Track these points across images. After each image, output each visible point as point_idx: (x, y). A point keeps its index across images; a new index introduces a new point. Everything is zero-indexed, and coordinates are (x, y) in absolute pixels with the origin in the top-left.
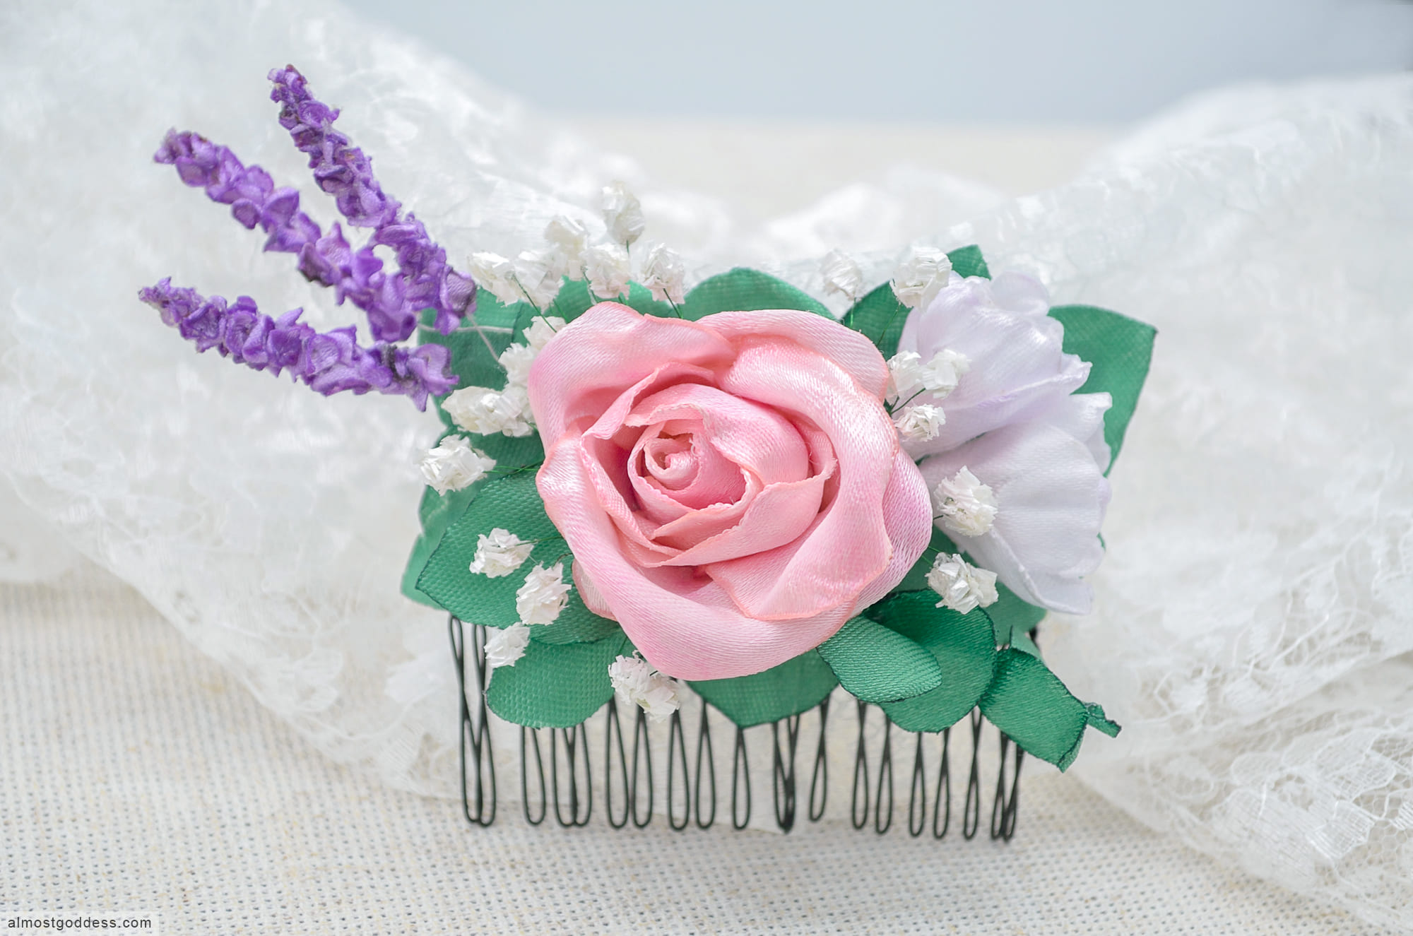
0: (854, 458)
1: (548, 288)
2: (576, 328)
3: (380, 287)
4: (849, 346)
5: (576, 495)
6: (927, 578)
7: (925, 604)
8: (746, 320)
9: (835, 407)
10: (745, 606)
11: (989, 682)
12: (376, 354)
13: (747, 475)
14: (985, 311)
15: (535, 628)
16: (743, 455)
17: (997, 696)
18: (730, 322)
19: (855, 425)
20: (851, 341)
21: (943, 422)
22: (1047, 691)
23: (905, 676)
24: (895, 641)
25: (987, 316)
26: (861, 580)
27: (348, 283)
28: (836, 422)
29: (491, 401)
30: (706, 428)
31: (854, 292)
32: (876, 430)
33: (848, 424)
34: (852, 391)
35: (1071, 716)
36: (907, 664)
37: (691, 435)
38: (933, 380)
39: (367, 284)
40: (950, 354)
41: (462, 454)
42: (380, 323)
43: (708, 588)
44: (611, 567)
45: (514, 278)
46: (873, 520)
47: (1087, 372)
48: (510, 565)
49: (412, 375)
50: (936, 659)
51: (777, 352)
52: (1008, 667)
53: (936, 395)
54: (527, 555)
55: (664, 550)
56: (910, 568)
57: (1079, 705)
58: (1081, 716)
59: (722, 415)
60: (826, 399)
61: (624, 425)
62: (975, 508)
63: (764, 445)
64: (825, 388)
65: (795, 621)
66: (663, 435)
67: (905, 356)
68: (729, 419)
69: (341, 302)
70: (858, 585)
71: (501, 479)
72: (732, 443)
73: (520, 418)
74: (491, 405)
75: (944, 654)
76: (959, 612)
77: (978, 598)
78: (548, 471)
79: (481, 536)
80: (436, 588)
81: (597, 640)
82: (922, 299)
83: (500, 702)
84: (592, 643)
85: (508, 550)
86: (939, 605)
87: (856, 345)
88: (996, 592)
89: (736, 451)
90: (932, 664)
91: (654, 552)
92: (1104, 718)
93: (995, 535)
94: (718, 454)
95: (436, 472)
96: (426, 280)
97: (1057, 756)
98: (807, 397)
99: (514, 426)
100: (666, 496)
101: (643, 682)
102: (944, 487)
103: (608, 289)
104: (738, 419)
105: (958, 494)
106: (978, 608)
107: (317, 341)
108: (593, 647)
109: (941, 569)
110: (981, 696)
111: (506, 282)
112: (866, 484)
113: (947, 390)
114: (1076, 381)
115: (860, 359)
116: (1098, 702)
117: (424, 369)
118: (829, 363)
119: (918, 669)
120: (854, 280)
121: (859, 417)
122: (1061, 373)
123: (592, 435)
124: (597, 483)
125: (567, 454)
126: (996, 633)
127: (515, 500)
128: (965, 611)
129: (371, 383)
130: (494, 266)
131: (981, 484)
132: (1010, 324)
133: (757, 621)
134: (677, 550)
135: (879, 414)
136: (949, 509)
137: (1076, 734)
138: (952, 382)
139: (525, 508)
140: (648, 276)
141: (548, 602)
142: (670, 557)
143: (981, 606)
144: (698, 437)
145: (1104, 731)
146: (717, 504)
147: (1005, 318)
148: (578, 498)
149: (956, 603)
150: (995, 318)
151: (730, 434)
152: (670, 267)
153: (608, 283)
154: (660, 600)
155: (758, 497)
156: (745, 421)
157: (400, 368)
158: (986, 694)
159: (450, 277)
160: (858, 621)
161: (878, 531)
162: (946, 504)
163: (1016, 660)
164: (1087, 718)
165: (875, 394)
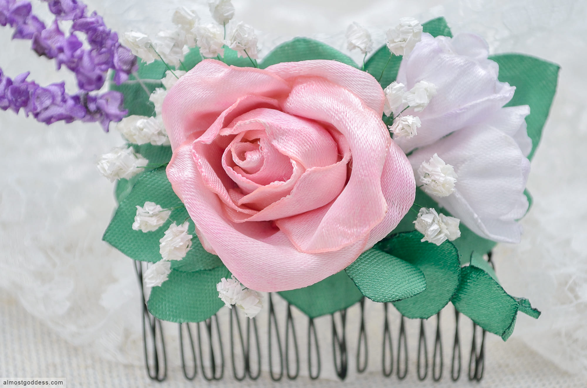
0: (360, 150)
1: (176, 53)
2: (189, 76)
3: (81, 58)
4: (360, 81)
5: (190, 179)
6: (414, 224)
7: (415, 240)
8: (295, 67)
9: (348, 119)
10: (299, 245)
11: (456, 287)
12: (76, 98)
13: (294, 163)
14: (446, 57)
15: (173, 262)
16: (292, 150)
17: (462, 296)
18: (285, 68)
19: (361, 129)
20: (361, 77)
21: (419, 125)
22: (492, 292)
23: (401, 285)
24: (396, 264)
25: (447, 60)
26: (368, 227)
27: (62, 56)
28: (349, 128)
29: (141, 124)
30: (268, 135)
31: (365, 48)
32: (375, 132)
33: (356, 129)
34: (361, 108)
35: (508, 306)
36: (403, 278)
37: (258, 140)
38: (414, 100)
39: (73, 56)
40: (424, 84)
41: (123, 156)
42: (84, 80)
43: (278, 234)
44: (212, 223)
45: (151, 46)
46: (374, 188)
47: (513, 93)
48: (155, 224)
49: (99, 110)
50: (423, 274)
51: (314, 86)
52: (468, 278)
53: (416, 110)
54: (167, 217)
55: (246, 211)
56: (402, 218)
57: (512, 300)
58: (513, 307)
59: (278, 126)
60: (342, 113)
61: (219, 135)
62: (442, 179)
63: (305, 144)
64: (341, 107)
65: (328, 253)
66: (244, 140)
67: (395, 85)
68: (283, 128)
69: (59, 68)
70: (366, 230)
71: (151, 171)
72: (285, 143)
73: (160, 134)
74: (141, 126)
75: (429, 270)
76: (435, 244)
77: (446, 235)
78: (174, 165)
79: (138, 207)
80: (115, 240)
81: (214, 269)
82: (404, 49)
83: (156, 308)
84: (210, 270)
85: (154, 215)
86: (423, 240)
87: (364, 80)
88: (459, 231)
89: (287, 148)
90: (420, 277)
91: (240, 213)
92: (530, 307)
93: (458, 196)
94: (276, 151)
95: (106, 168)
96: (104, 52)
97: (501, 331)
98: (331, 113)
99: (156, 138)
100: (245, 178)
101: (238, 294)
102: (423, 167)
103: (210, 51)
104: (289, 128)
105: (432, 171)
106: (448, 241)
107: (39, 91)
108: (212, 272)
109: (422, 218)
110: (452, 296)
111: (146, 49)
112: (368, 166)
113: (423, 106)
114: (506, 98)
115: (367, 89)
116: (526, 297)
117: (106, 106)
118: (347, 91)
119: (410, 281)
120: (365, 40)
121: (364, 124)
122: (496, 93)
123: (199, 142)
124: (202, 172)
125: (185, 154)
126: (460, 257)
127: (160, 184)
128: (438, 244)
129: (73, 116)
130: (137, 40)
131: (446, 164)
132: (462, 64)
133: (305, 254)
134: (255, 212)
135: (378, 122)
136: (426, 180)
137: (512, 317)
138: (425, 101)
139: (166, 188)
140: (233, 42)
141: (178, 247)
142: (250, 216)
143: (450, 240)
144: (264, 140)
145: (530, 315)
146: (275, 182)
147: (459, 60)
148: (191, 181)
149: (432, 239)
150: (453, 60)
151: (284, 138)
152: (246, 36)
153: (210, 48)
154: (243, 243)
155: (302, 177)
156: (293, 130)
157: (92, 107)
158: (455, 294)
159: (120, 50)
160: (372, 252)
161: (377, 196)
162: (425, 177)
163: (473, 273)
164: (517, 308)
165: (376, 110)
